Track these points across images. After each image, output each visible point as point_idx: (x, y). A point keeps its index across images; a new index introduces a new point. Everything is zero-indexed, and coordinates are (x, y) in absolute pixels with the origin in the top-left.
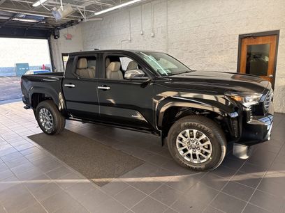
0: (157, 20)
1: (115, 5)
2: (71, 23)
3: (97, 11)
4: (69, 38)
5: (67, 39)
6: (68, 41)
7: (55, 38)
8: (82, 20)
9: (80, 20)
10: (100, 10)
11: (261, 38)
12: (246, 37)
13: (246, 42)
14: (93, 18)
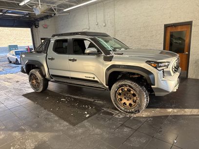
0: (107, 14)
1: (77, 4)
2: (47, 17)
3: (65, 9)
4: (46, 27)
5: (44, 28)
6: (45, 29)
7: (36, 27)
8: (55, 14)
9: (53, 15)
10: (67, 8)
11: (179, 27)
12: (169, 26)
13: (169, 30)
14: (62, 13)
